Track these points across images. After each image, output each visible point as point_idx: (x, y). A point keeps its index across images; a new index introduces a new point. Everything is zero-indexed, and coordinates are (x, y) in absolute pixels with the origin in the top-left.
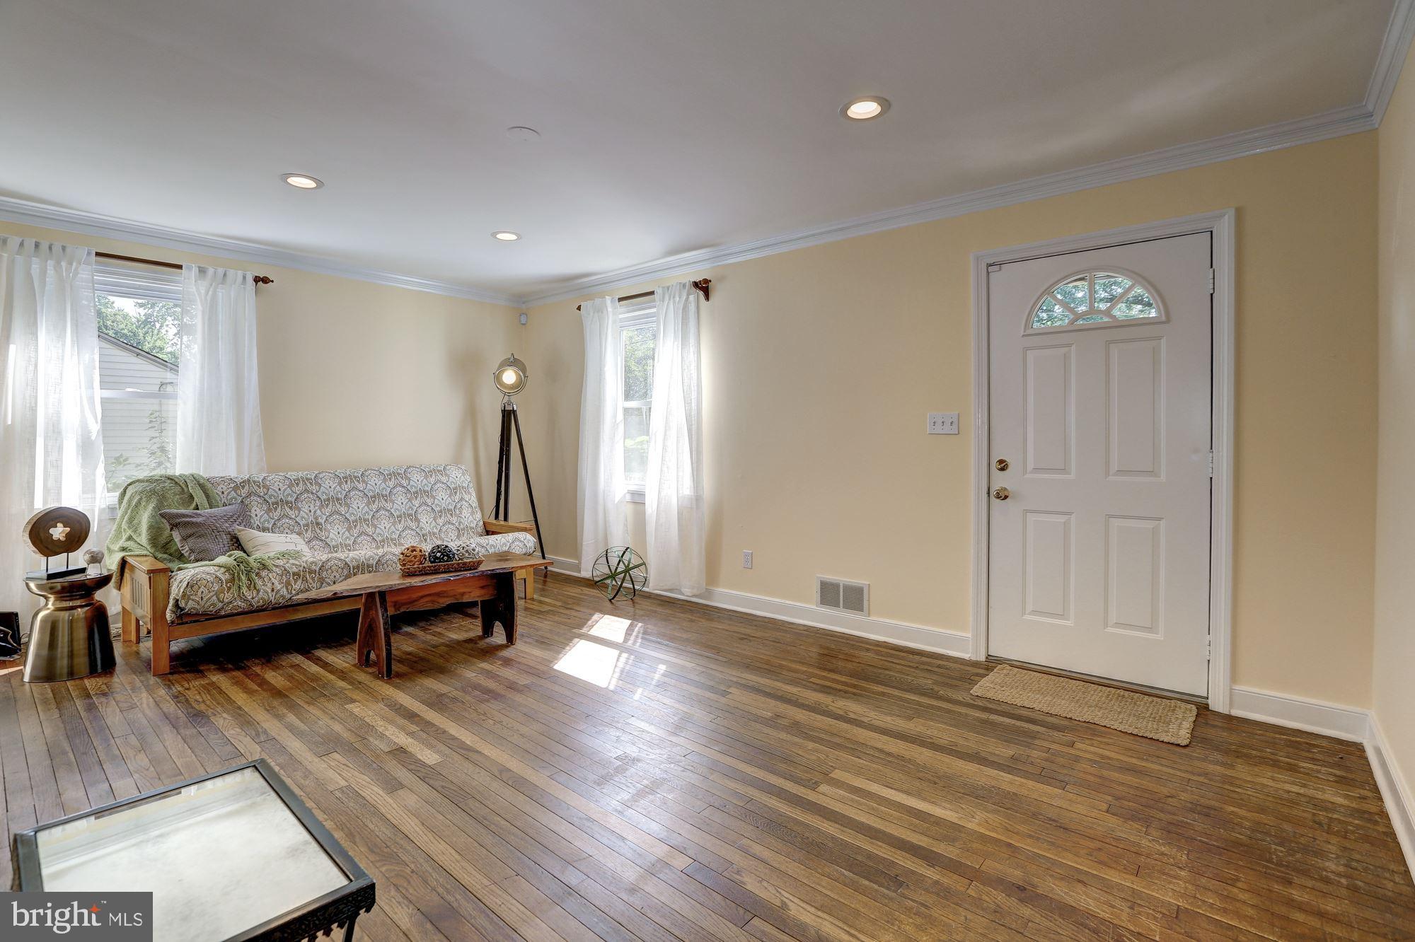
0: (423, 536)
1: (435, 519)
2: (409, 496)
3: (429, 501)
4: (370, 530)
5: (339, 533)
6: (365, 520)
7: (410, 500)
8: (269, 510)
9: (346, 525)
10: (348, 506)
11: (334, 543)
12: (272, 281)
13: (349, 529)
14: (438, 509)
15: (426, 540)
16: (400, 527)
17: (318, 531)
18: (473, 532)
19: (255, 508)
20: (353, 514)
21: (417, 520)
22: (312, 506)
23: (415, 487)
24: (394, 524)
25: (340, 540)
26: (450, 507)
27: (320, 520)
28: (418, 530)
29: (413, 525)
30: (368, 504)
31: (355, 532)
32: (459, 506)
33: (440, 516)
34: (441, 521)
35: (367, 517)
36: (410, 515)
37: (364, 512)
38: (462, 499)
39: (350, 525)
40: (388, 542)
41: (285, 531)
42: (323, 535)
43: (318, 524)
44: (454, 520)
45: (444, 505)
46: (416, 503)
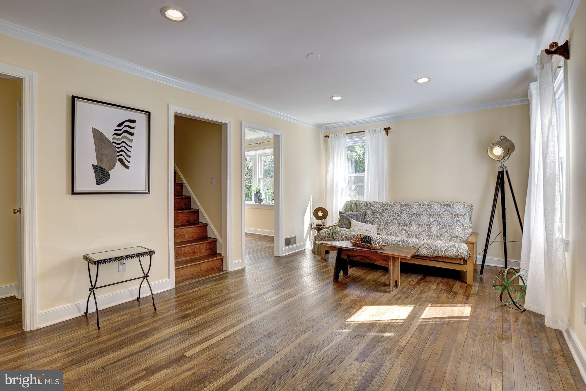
0: (431, 236)
1: (440, 229)
2: (429, 216)
3: (439, 220)
4: (407, 229)
5: (394, 228)
6: (406, 224)
7: (429, 218)
8: (373, 215)
9: (398, 225)
10: (401, 217)
11: (391, 231)
12: (391, 128)
13: (398, 227)
14: (443, 224)
15: (431, 238)
16: (421, 230)
17: (387, 225)
18: (460, 240)
19: (369, 213)
20: (402, 220)
21: (430, 228)
22: (387, 215)
23: (433, 212)
24: (418, 228)
25: (394, 230)
26: (450, 224)
27: (388, 221)
28: (429, 233)
29: (427, 230)
30: (409, 217)
31: (401, 228)
32: (455, 224)
33: (443, 228)
34: (442, 231)
35: (407, 223)
36: (427, 225)
37: (406, 220)
38: (458, 221)
39: (399, 225)
40: (413, 235)
41: (376, 223)
42: (388, 227)
43: (387, 223)
44: (450, 231)
45: (446, 223)
46: (432, 220)
